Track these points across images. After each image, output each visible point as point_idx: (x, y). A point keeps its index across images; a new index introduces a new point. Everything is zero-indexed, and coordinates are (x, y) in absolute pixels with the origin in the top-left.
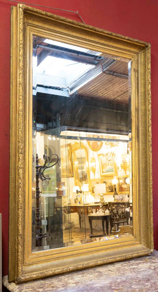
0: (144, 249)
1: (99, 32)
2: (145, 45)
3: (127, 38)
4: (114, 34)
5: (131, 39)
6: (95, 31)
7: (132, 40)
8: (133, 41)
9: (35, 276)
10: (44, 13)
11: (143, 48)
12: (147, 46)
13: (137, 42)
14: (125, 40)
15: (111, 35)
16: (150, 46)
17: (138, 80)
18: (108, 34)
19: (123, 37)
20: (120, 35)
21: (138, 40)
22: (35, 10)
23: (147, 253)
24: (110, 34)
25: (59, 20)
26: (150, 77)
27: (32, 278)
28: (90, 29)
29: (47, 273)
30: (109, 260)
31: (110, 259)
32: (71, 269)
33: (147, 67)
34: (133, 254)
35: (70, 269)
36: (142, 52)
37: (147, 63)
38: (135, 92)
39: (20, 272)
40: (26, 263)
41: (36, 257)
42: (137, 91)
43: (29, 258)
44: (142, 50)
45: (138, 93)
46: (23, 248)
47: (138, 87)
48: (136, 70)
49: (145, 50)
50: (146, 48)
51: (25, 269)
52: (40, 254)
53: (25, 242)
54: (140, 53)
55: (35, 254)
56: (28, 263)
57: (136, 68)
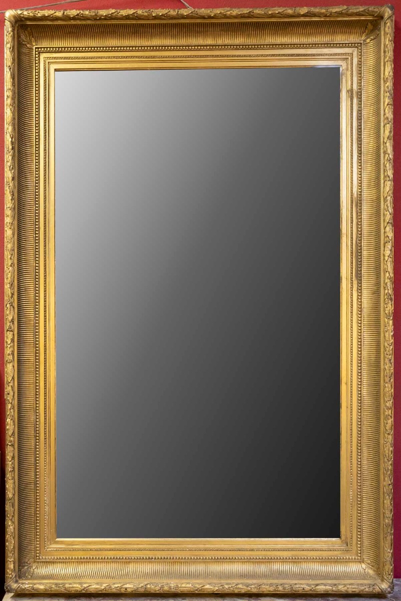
0: (364, 576)
1: (213, 18)
2: (373, 16)
3: (304, 10)
4: (257, 11)
5: (316, 10)
6: (203, 18)
7: (323, 13)
8: (326, 16)
9: (42, 587)
10: (59, 14)
11: (372, 26)
12: (382, 18)
13: (340, 14)
14: (302, 19)
15: (249, 16)
16: (388, 12)
17: (359, 118)
18: (242, 16)
19: (290, 11)
20: (278, 10)
21: (345, 7)
22: (40, 14)
23: (367, 590)
24: (246, 15)
25: (100, 19)
26: (391, 103)
27: (36, 590)
28: (185, 18)
29: (71, 586)
30: (238, 588)
31: (240, 586)
32: (129, 590)
33: (382, 76)
34: (317, 585)
35: (126, 589)
36: (372, 37)
37: (382, 64)
38: (351, 155)
39: (10, 573)
40: (41, 558)
41: (64, 550)
42: (358, 150)
43: (48, 548)
44: (372, 31)
45: (361, 154)
46: (33, 526)
47: (361, 138)
48: (354, 93)
49: (379, 30)
50: (379, 22)
51: (36, 570)
52: (73, 545)
53: (38, 515)
54: (368, 41)
55: (62, 543)
56: (44, 558)
57: (355, 87)
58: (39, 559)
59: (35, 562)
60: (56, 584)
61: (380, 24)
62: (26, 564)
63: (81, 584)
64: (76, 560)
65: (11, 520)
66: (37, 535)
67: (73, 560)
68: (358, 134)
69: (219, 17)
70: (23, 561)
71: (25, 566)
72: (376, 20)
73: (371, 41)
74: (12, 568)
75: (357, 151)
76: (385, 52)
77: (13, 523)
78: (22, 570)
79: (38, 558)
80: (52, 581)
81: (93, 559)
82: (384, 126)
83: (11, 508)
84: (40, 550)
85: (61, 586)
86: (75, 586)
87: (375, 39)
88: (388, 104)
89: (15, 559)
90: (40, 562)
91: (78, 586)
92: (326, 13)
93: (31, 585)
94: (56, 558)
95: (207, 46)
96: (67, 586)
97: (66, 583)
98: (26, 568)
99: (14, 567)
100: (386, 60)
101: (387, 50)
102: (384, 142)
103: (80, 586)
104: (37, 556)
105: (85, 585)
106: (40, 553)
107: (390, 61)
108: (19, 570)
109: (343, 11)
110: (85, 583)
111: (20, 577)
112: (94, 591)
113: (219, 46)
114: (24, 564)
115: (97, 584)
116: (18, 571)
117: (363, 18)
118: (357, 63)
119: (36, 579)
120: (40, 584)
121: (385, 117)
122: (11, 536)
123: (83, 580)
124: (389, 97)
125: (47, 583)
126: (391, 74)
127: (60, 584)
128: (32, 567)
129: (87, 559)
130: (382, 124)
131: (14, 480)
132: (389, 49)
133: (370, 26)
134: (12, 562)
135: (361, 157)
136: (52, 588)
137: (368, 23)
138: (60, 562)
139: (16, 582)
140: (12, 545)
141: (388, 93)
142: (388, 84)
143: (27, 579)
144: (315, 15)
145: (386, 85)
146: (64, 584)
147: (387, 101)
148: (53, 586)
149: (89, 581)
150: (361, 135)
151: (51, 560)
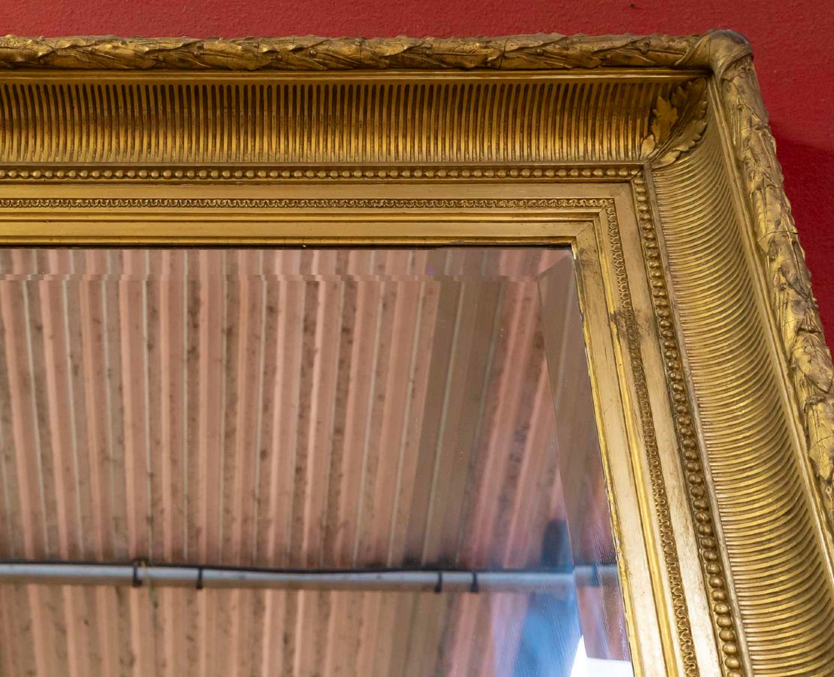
1: (44, 65)
2: (670, 65)
4: (217, 44)
7: (472, 56)
8: (484, 66)
11: (673, 105)
12: (704, 70)
13: (539, 57)
14: (394, 76)
15: (186, 60)
16: (726, 49)
17: (681, 408)
18: (159, 62)
19: (345, 48)
26: (814, 321)
33: (748, 243)
36: (681, 148)
37: (739, 205)
38: (667, 555)
42: (697, 532)
44: (676, 129)
45: (715, 548)
47: (703, 482)
48: (641, 321)
49: (706, 114)
50: (698, 87)
54: (670, 158)
57: (640, 301)
61: (702, 96)
68: (684, 468)
69: (71, 63)
72: (684, 85)
73: (678, 158)
75: (692, 540)
76: (740, 164)
82: (802, 416)
87: (692, 148)
88: (799, 330)
92: (484, 51)
95: (31, 169)
100: (752, 186)
101: (749, 154)
102: (818, 479)
107: (772, 186)
109: (549, 48)
113: (79, 169)
117: (630, 75)
118: (634, 228)
121: (799, 376)
124: (797, 303)
126: (789, 225)
130: (791, 413)
132: (758, 150)
133: (666, 112)
135: (718, 561)
137: (655, 100)
141: (791, 292)
142: (780, 259)
144: (440, 62)
145: (775, 266)
147: (791, 320)
150: (700, 471)
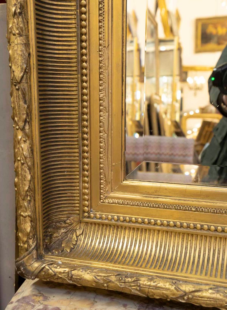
39: (25, 239)
40: (92, 215)
41: (140, 204)
43: (106, 198)
46: (77, 150)
51: (82, 238)
52: (159, 196)
53: (85, 129)
55: (135, 189)
56: (98, 216)
58: (89, 217)
59: (80, 222)
60: (119, 274)
62: (64, 225)
63: (175, 281)
64: (165, 228)
65: (23, 129)
66: (84, 170)
67: (158, 227)
70: (54, 218)
71: (59, 228)
74: (29, 229)
77: (29, 136)
78: (55, 235)
79: (86, 214)
80: (110, 266)
81: (202, 228)
83: (22, 103)
84: (90, 200)
85: (130, 280)
86: (161, 284)
89: (34, 212)
90: (91, 224)
91: (168, 285)
93: (67, 270)
94: (122, 218)
96: (144, 281)
97: (142, 275)
98: (63, 231)
99: (34, 228)
103: (173, 288)
104: (84, 212)
105: (187, 288)
106: (90, 206)
108: (47, 235)
110: (186, 282)
111: (48, 249)
112: (207, 304)
114: (58, 224)
115: (216, 288)
116: (45, 236)
119: (78, 256)
120: (86, 268)
122: (23, 164)
123: (180, 275)
125: (101, 270)
127: (126, 277)
128: (75, 231)
129: (188, 227)
131: (27, 37)
134: (28, 219)
136: (110, 281)
138: (130, 228)
139: (40, 258)
140: (27, 183)
143: (62, 254)
146: (137, 277)
148: (113, 278)
149: (194, 277)
151: (113, 222)
